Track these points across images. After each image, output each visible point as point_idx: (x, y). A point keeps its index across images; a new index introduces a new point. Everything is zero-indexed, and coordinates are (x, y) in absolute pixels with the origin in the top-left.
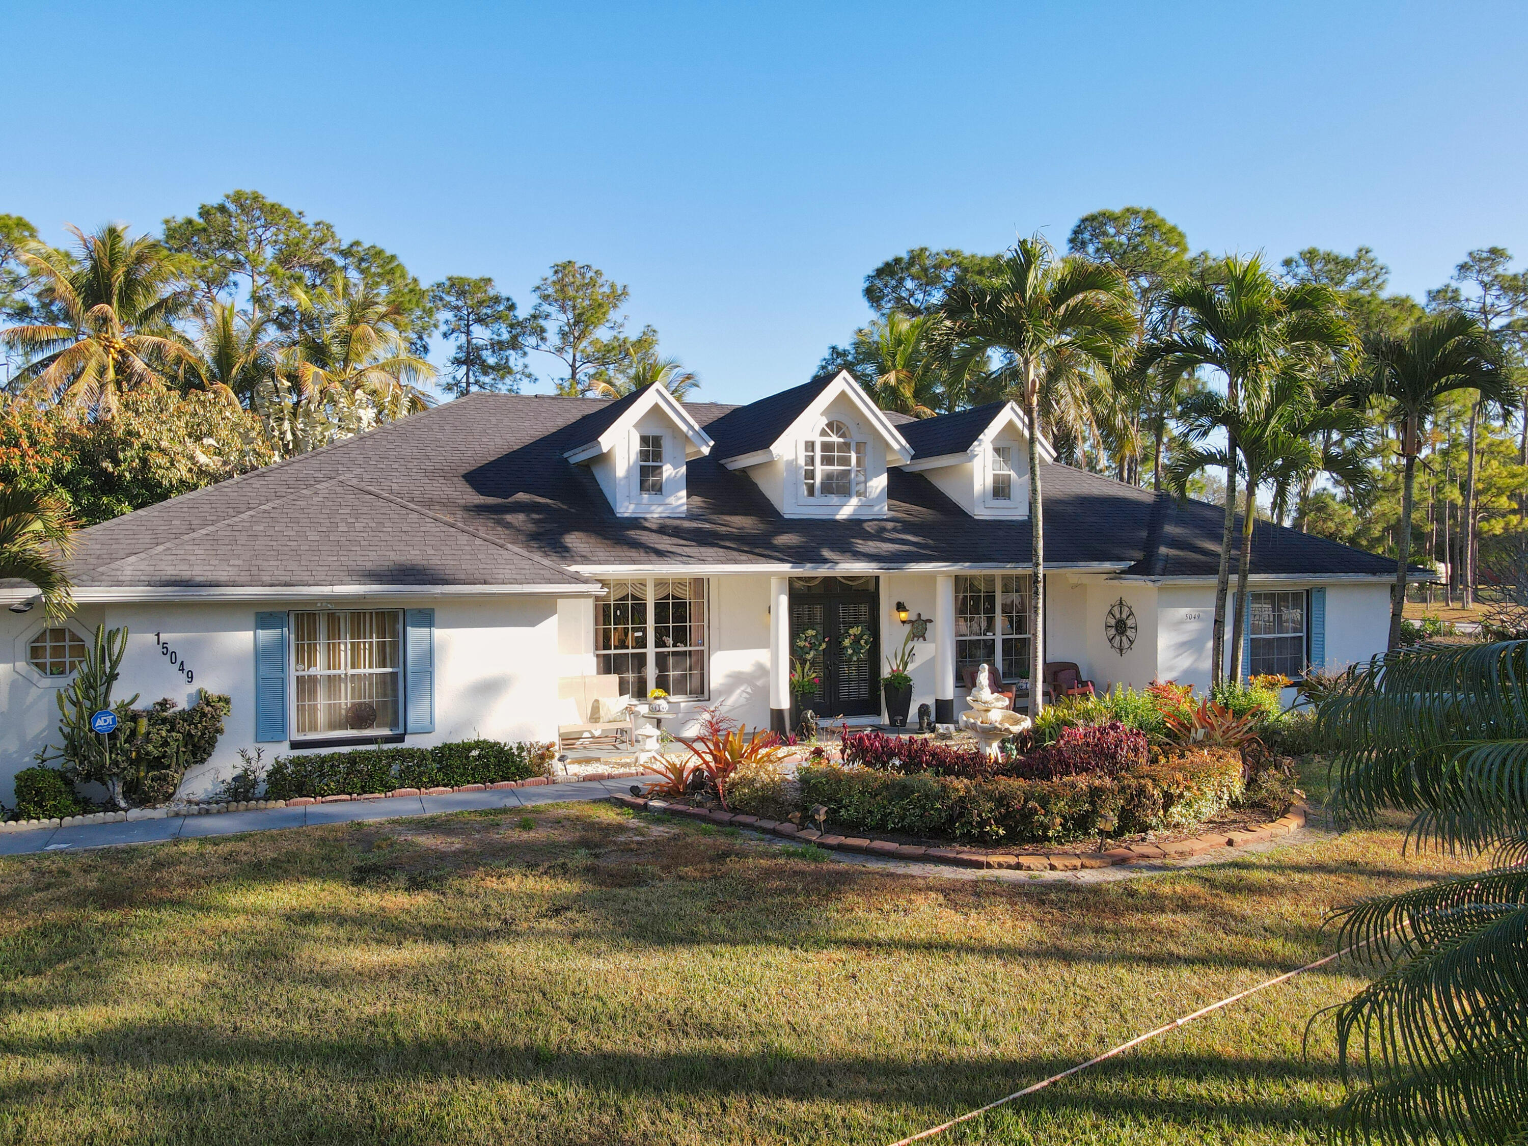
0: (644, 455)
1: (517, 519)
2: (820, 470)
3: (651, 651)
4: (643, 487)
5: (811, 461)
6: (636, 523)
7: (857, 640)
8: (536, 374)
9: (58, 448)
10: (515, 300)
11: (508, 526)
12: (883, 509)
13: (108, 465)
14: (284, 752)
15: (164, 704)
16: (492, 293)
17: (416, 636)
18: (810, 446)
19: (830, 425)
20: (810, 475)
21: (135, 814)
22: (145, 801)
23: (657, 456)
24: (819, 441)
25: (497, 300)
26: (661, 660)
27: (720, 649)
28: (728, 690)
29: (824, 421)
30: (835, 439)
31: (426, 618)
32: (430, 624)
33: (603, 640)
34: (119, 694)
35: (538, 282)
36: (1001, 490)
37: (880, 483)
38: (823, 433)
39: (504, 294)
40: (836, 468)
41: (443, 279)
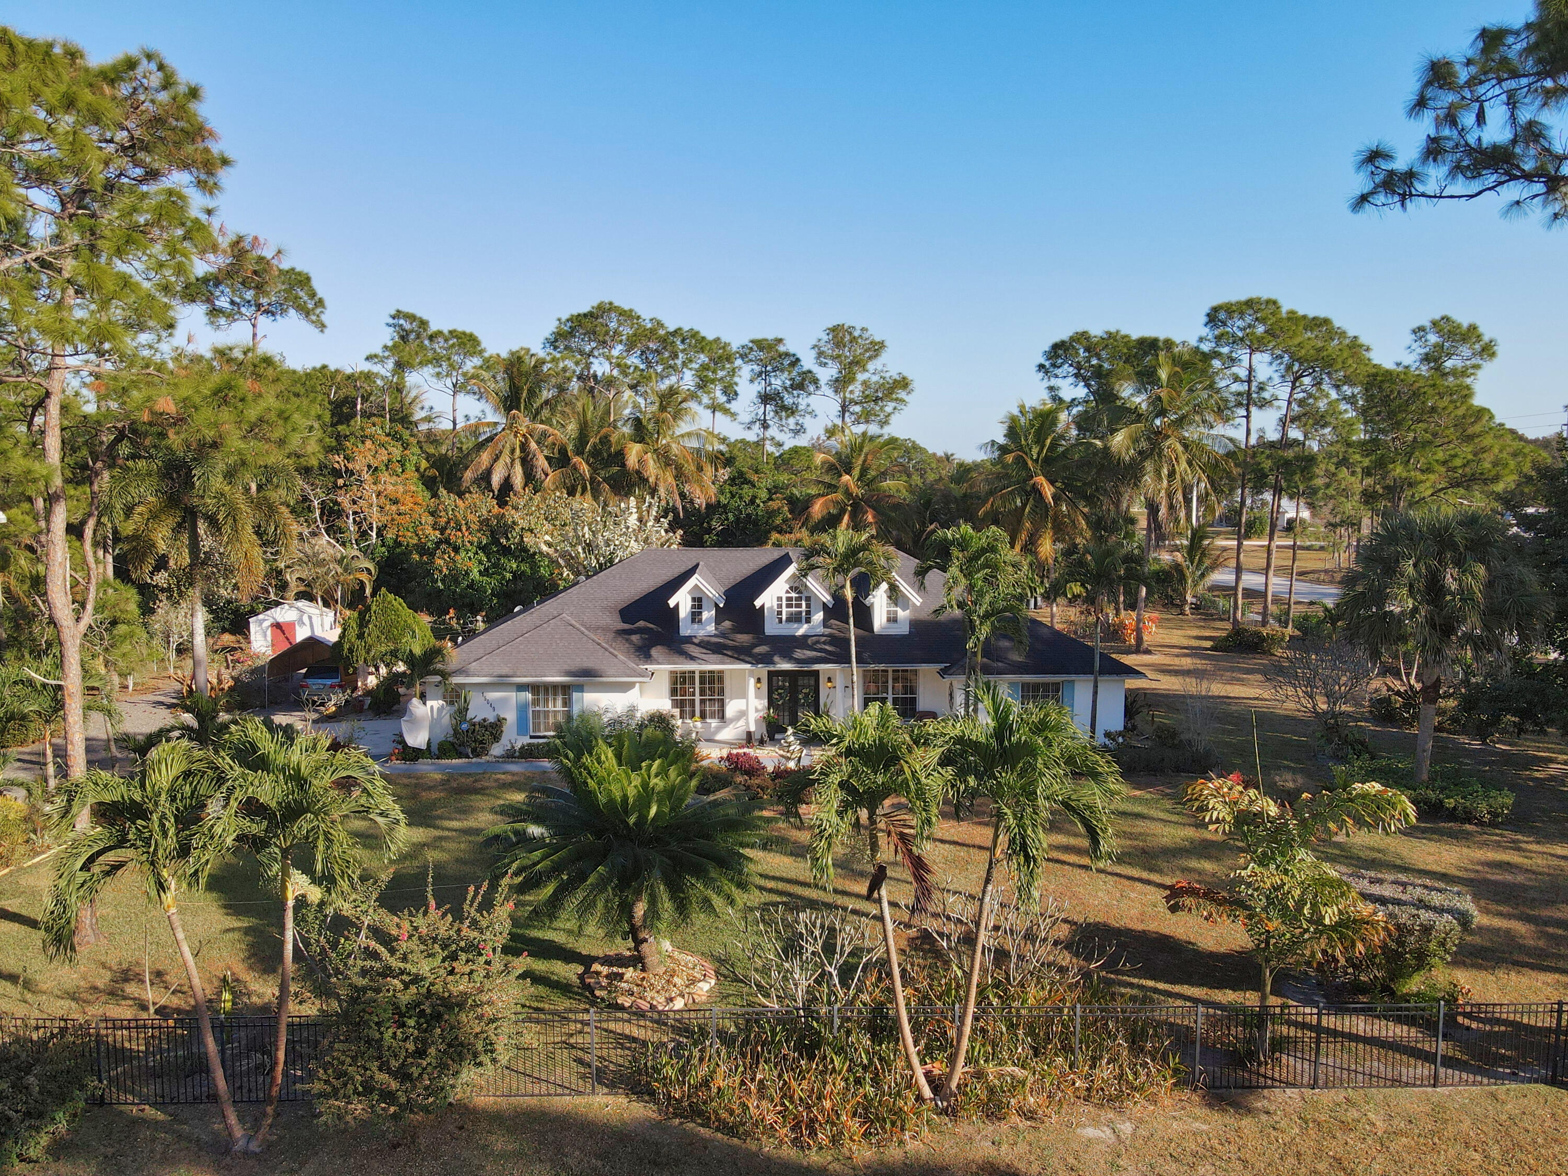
0: (693, 607)
1: (635, 638)
2: (784, 610)
3: (697, 698)
4: (693, 621)
5: (780, 606)
6: (689, 640)
7: (807, 695)
8: (817, 412)
9: (479, 531)
10: (798, 356)
11: (628, 641)
12: (821, 630)
13: (504, 541)
14: (526, 740)
15: (484, 720)
16: (782, 349)
17: (575, 695)
18: (780, 599)
19: (791, 588)
20: (780, 613)
21: (474, 760)
22: (478, 756)
23: (700, 607)
24: (784, 596)
25: (787, 354)
26: (703, 702)
27: (731, 699)
28: (737, 718)
29: (787, 587)
30: (794, 595)
31: (580, 688)
32: (582, 691)
33: (674, 692)
34: (470, 715)
35: (814, 342)
36: (893, 619)
37: (818, 617)
38: (787, 592)
39: (792, 351)
40: (794, 609)
41: (745, 341)
